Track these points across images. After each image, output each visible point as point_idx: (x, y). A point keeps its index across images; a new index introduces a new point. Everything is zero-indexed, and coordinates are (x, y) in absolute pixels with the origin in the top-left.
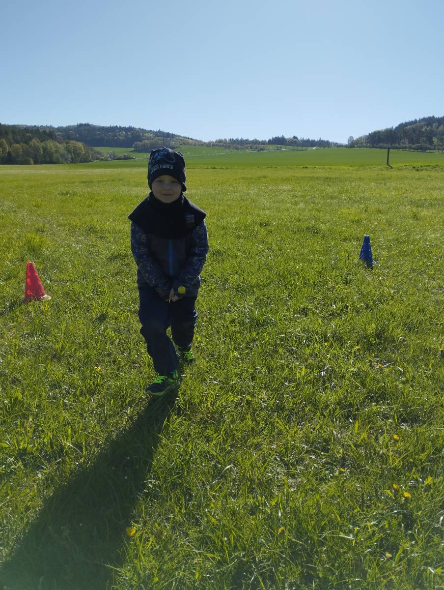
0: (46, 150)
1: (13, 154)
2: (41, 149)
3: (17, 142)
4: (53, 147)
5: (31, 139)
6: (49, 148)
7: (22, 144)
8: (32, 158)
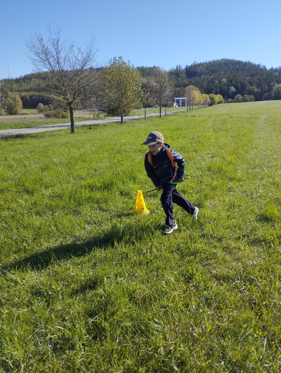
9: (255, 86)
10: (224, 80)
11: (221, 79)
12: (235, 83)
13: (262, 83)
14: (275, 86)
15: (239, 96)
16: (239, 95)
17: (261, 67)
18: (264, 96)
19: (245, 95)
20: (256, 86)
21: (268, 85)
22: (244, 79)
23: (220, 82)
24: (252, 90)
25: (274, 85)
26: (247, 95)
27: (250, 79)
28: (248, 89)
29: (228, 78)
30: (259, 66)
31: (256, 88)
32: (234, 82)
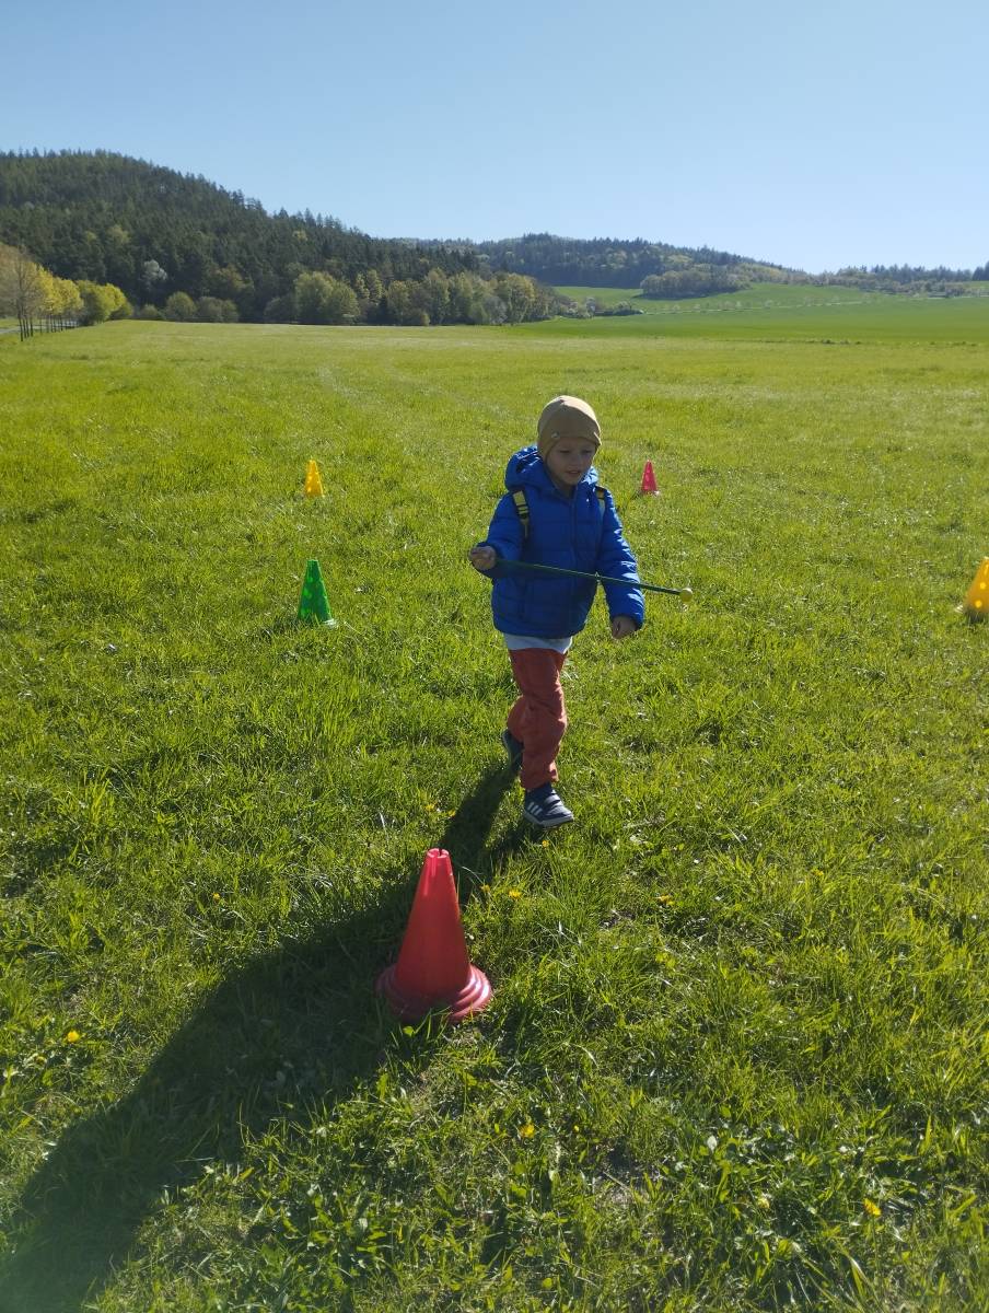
0: (455, 294)
1: (391, 303)
2: (446, 291)
3: (400, 278)
4: (471, 286)
5: (427, 270)
6: (463, 290)
7: (410, 280)
8: (428, 310)
9: (234, 269)
10: (120, 234)
11: (107, 227)
12: (161, 251)
13: (258, 263)
14: (301, 276)
15: (183, 298)
16: (185, 296)
17: (246, 203)
18: (268, 309)
19: (204, 298)
20: (240, 271)
21: (279, 272)
22: (192, 239)
23: (101, 235)
24: (224, 281)
25: (298, 273)
26: (210, 298)
27: (214, 241)
28: (209, 275)
29: (134, 228)
30: (238, 198)
31: (238, 276)
32: (157, 246)
